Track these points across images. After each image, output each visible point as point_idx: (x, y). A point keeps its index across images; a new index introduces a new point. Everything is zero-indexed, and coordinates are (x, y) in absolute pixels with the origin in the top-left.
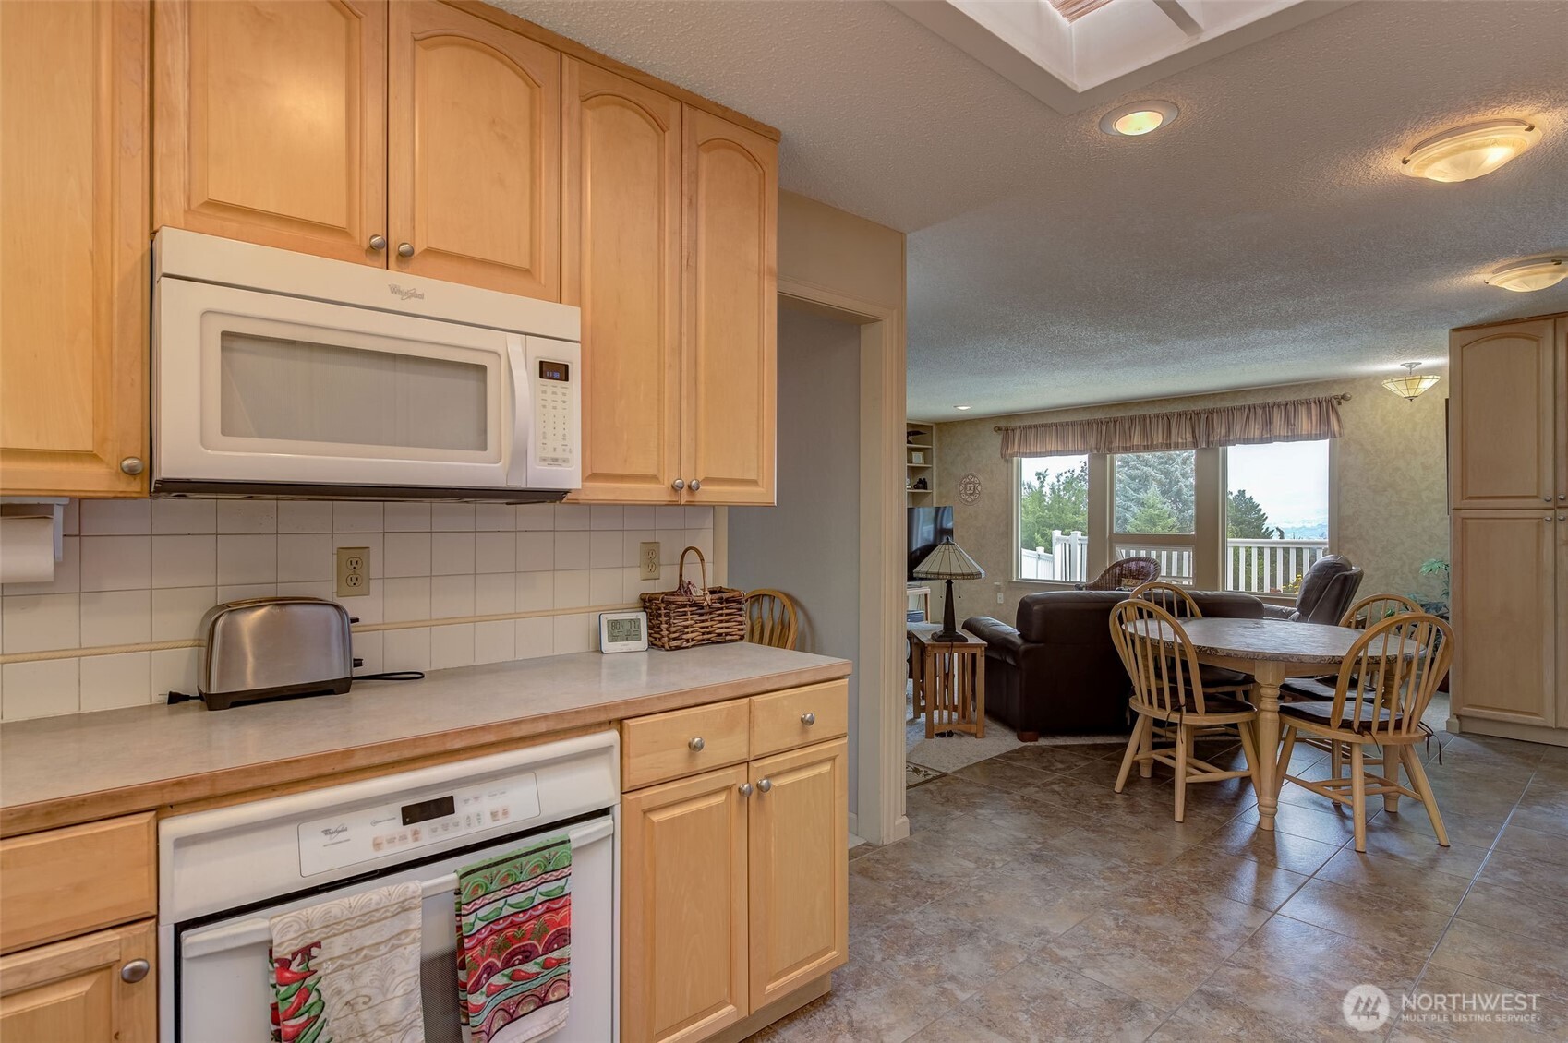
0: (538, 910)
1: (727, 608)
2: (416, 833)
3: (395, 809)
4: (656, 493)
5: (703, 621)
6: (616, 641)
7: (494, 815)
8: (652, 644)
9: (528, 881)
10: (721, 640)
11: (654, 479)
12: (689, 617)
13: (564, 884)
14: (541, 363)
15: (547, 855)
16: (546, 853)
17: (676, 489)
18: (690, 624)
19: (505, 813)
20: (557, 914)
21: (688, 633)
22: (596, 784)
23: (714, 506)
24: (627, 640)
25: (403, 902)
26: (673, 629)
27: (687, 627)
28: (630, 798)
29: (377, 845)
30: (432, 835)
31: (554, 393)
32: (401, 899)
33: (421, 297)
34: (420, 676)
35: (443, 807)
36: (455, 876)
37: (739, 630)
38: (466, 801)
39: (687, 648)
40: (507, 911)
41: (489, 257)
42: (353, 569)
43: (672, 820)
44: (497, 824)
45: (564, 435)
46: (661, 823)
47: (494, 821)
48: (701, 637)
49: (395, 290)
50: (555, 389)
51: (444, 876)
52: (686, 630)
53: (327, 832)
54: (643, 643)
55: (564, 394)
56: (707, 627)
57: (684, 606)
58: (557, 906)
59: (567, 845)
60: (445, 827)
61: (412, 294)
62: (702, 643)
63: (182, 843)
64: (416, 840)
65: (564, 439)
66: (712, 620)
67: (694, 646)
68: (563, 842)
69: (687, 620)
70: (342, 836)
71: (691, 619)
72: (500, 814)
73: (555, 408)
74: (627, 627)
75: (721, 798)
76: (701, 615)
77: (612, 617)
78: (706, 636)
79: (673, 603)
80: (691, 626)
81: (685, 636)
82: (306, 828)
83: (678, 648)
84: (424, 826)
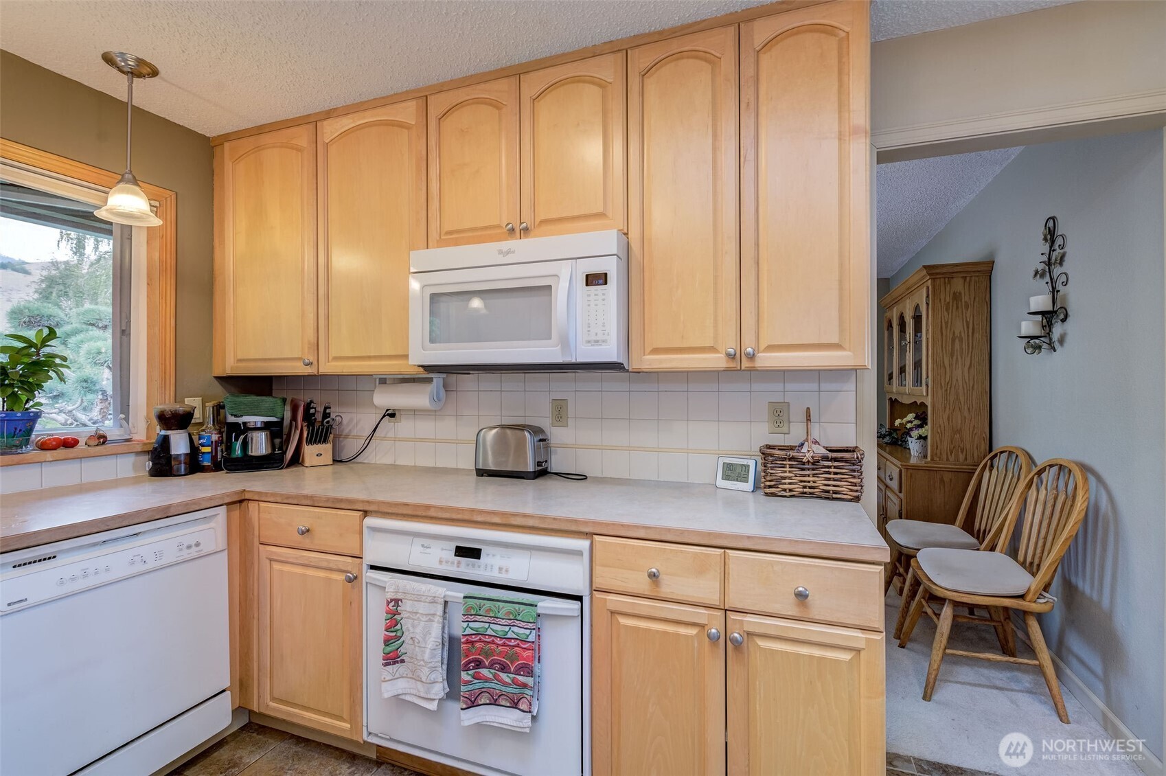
0: (511, 642)
1: (835, 467)
2: (459, 563)
3: (452, 546)
4: (716, 361)
5: (804, 476)
6: (728, 480)
7: (500, 569)
8: (756, 487)
9: (503, 619)
10: (828, 496)
11: (712, 349)
12: (788, 469)
13: (528, 634)
14: (587, 276)
15: (517, 608)
16: (517, 606)
17: (731, 357)
18: (791, 478)
19: (507, 571)
20: (524, 652)
21: (785, 484)
22: (572, 576)
23: (856, 370)
24: (737, 481)
25: (435, 597)
26: (769, 478)
27: (784, 478)
28: (597, 596)
29: (441, 562)
30: (465, 567)
31: (596, 295)
32: (433, 595)
33: (513, 252)
34: (584, 478)
35: (474, 553)
36: (462, 595)
37: (852, 490)
38: (488, 555)
39: (785, 496)
40: (489, 632)
41: (576, 213)
42: (560, 412)
43: (637, 629)
44: (500, 575)
45: (604, 323)
46: (626, 627)
47: (499, 573)
48: (801, 490)
49: (500, 252)
50: (596, 292)
51: (457, 592)
52: (783, 481)
53: (423, 546)
54: (749, 486)
55: (603, 294)
56: (809, 482)
57: (785, 459)
58: (523, 646)
59: (533, 608)
60: (473, 566)
61: (509, 252)
62: (803, 495)
63: (374, 530)
64: (458, 567)
65: (604, 326)
66: (814, 475)
67: (793, 496)
68: (531, 605)
69: (785, 472)
70: (428, 550)
71: (790, 472)
72: (504, 570)
73: (596, 305)
74: (738, 470)
75: (692, 631)
76: (803, 469)
77: (728, 461)
78: (807, 490)
79: (771, 455)
80: (790, 478)
81: (780, 486)
82: (416, 540)
83: (773, 495)
84: (464, 560)
